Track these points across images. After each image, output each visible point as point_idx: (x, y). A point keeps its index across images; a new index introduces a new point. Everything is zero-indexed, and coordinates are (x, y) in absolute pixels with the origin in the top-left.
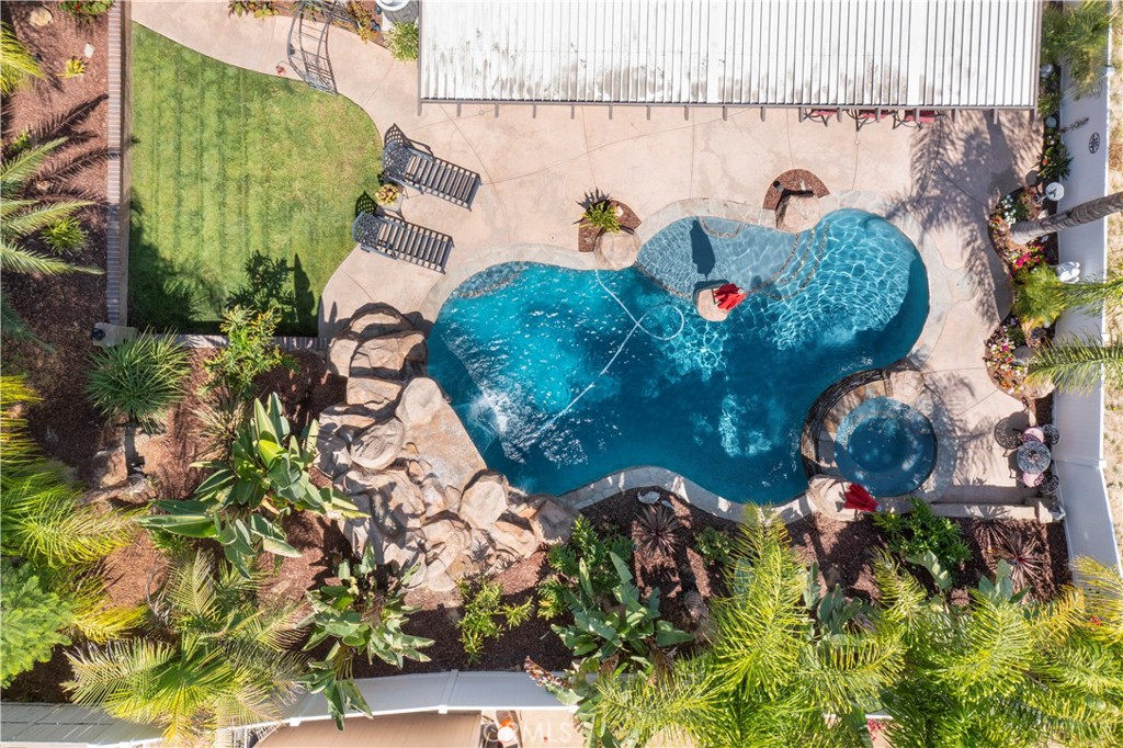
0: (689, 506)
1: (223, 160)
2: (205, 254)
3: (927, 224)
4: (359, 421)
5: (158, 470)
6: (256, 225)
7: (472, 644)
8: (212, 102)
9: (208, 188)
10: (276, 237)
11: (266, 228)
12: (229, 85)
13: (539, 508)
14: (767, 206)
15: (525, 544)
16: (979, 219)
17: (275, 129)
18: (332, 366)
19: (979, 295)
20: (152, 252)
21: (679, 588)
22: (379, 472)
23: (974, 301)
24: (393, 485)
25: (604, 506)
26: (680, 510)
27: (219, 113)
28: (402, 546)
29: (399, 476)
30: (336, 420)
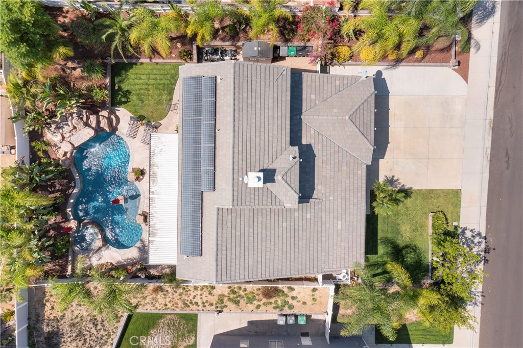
0: (71, 193)
1: (153, 85)
2: (130, 80)
3: (139, 248)
4: (85, 118)
5: (73, 74)
6: (138, 92)
7: (33, 144)
8: (166, 82)
9: (146, 81)
10: (135, 97)
11: (137, 95)
12: (170, 86)
13: (69, 159)
14: (143, 212)
15: (60, 155)
16: (140, 260)
17: (160, 97)
18: (102, 111)
19: (123, 261)
20: (132, 67)
21: (50, 190)
22: (72, 124)
23: (121, 260)
24: (69, 126)
25: (71, 174)
26: (70, 191)
27: (164, 84)
28: (55, 129)
29: (71, 128)
30: (84, 114)
